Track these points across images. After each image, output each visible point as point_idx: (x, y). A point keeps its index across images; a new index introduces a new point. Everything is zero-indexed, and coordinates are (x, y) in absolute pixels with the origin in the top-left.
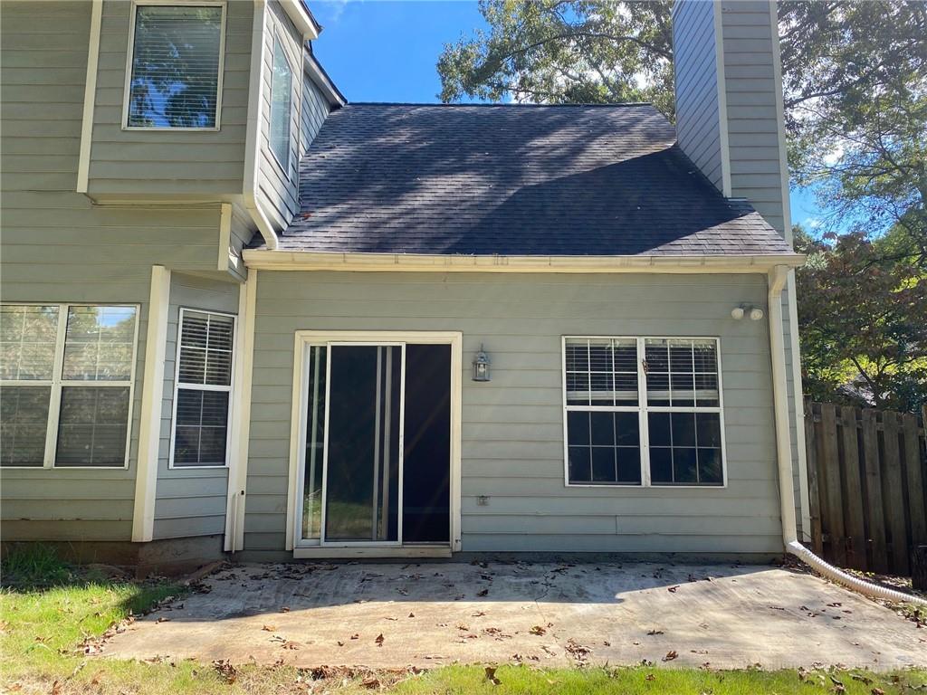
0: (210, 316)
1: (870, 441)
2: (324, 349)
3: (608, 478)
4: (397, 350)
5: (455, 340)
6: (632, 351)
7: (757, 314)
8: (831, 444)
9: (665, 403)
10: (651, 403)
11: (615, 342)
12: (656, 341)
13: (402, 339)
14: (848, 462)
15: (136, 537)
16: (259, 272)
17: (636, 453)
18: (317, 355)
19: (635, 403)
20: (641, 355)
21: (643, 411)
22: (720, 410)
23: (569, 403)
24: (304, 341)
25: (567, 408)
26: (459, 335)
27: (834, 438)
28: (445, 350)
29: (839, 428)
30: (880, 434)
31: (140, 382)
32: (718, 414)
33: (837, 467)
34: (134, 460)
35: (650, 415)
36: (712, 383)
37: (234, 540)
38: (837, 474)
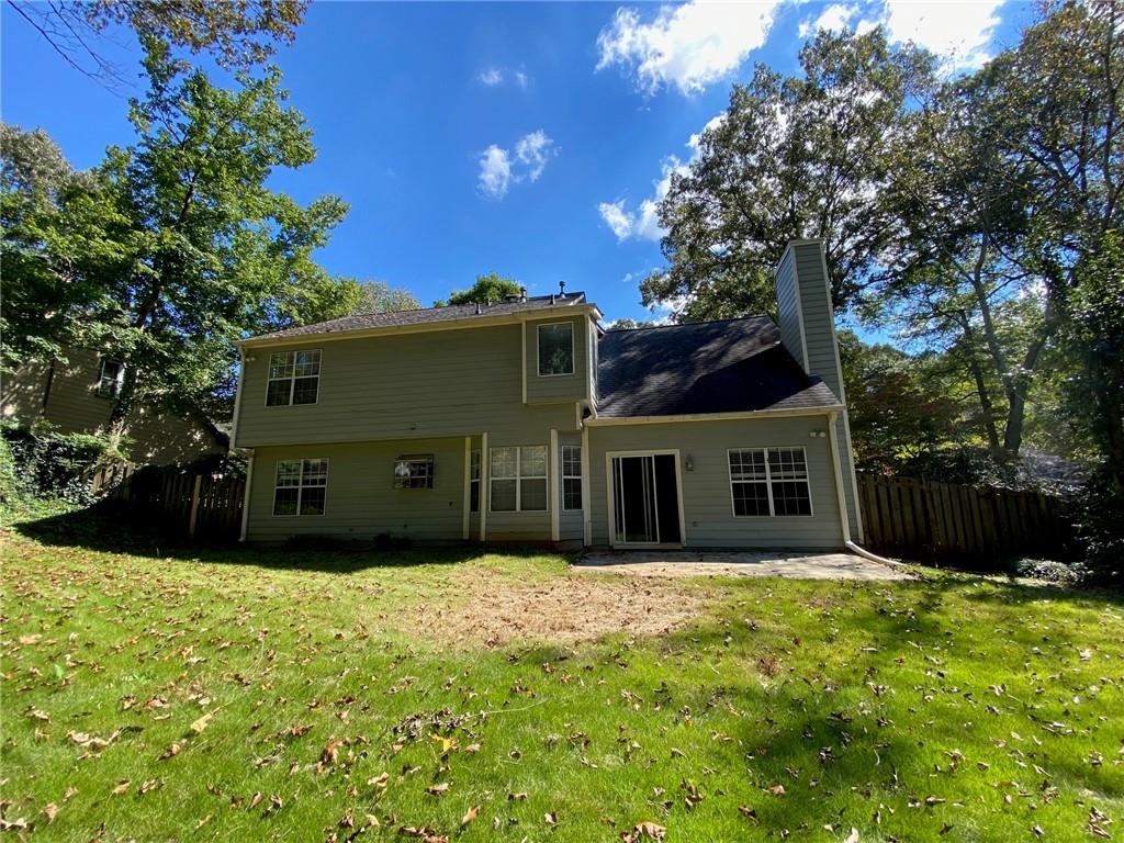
0: (572, 448)
1: (893, 493)
2: (618, 459)
3: (754, 513)
4: (650, 458)
5: (677, 453)
6: (762, 454)
7: (823, 435)
8: (872, 494)
9: (780, 478)
10: (772, 478)
11: (752, 450)
12: (774, 449)
13: (652, 453)
14: (882, 502)
15: (553, 539)
16: (589, 427)
17: (767, 502)
18: (616, 461)
19: (765, 478)
20: (766, 456)
21: (769, 482)
22: (808, 480)
23: (733, 479)
24: (610, 456)
25: (732, 482)
26: (678, 451)
27: (874, 492)
28: (672, 457)
29: (876, 487)
30: (899, 489)
31: (550, 476)
32: (806, 483)
33: (876, 507)
34: (550, 508)
35: (773, 484)
36: (803, 468)
37: (588, 541)
38: (876, 510)
